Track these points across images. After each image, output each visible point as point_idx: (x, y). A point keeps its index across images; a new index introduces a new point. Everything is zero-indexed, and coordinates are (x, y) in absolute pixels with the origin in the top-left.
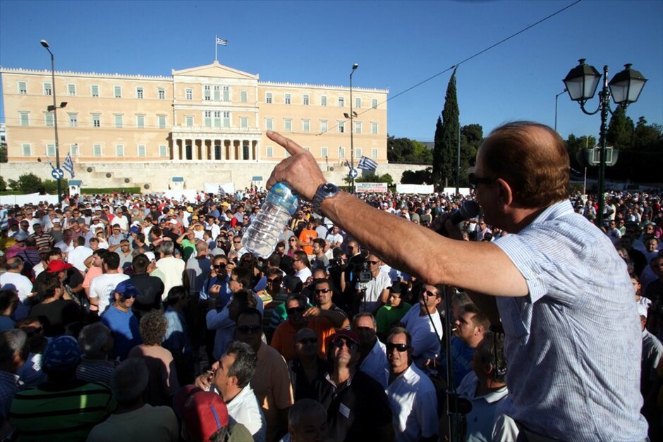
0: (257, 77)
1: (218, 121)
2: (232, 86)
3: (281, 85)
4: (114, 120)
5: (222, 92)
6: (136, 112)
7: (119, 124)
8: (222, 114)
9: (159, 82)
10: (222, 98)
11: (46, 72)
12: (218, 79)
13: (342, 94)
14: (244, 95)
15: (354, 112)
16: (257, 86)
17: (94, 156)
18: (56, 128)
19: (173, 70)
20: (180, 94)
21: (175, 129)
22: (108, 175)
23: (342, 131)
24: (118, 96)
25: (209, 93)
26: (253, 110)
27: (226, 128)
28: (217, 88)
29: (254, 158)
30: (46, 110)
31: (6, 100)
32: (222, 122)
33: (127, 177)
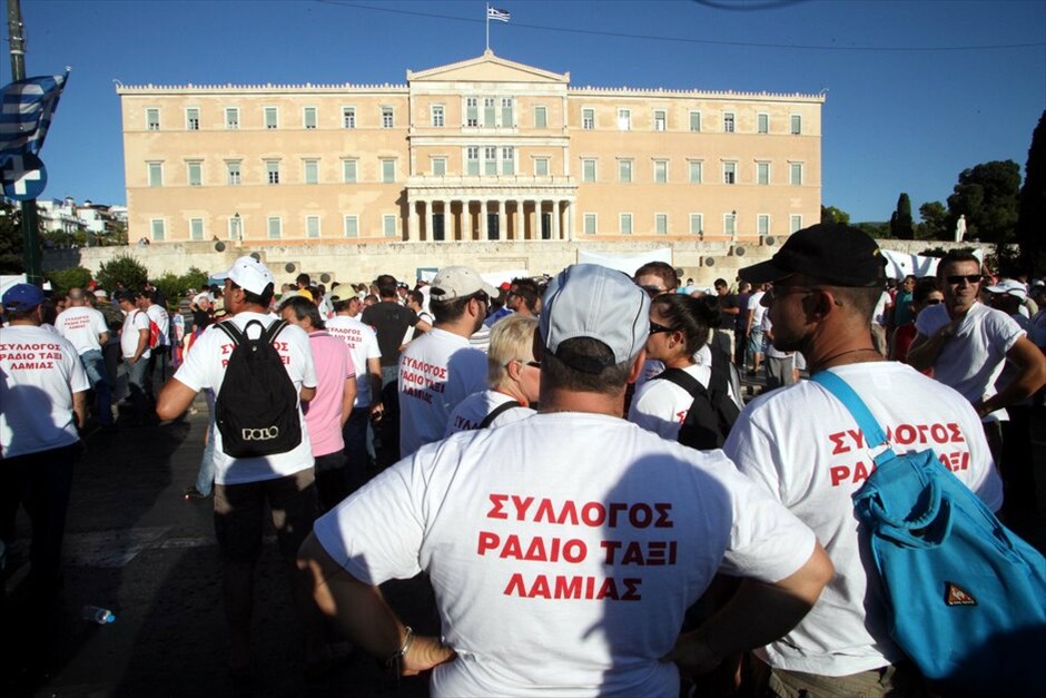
0: (566, 78)
1: (492, 168)
2: (518, 97)
3: (611, 92)
4: (303, 170)
5: (499, 110)
6: (341, 154)
7: (312, 178)
8: (499, 152)
9: (384, 95)
10: (499, 121)
11: (190, 88)
12: (491, 85)
13: (732, 107)
14: (541, 115)
16: (565, 95)
17: (268, 238)
19: (409, 72)
20: (422, 117)
21: (413, 182)
22: (290, 268)
23: (732, 181)
24: (311, 126)
25: (476, 112)
26: (558, 142)
27: (507, 178)
28: (490, 102)
29: (561, 235)
31: (129, 142)
32: (500, 168)
33: (324, 271)
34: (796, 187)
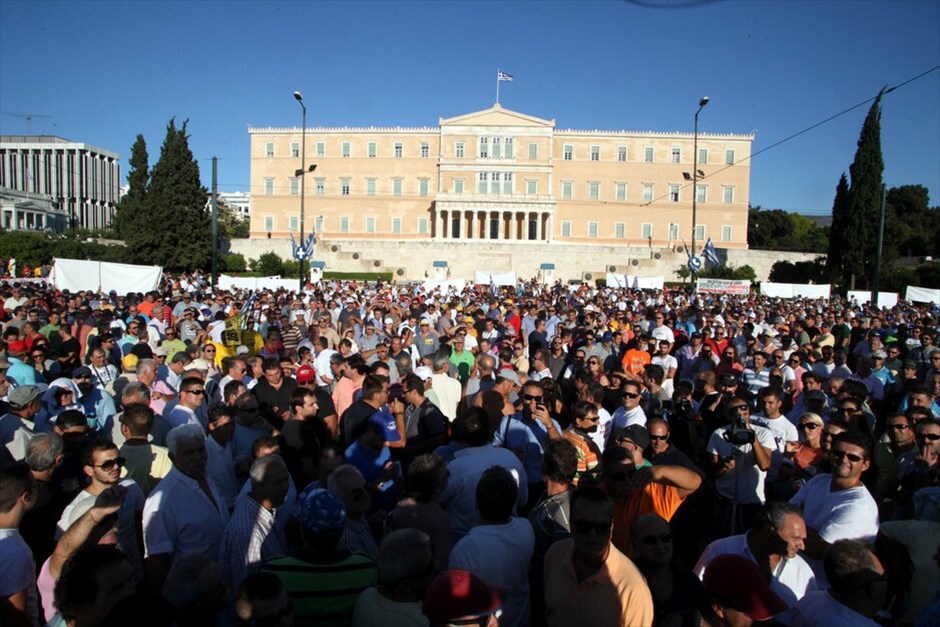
0: (553, 123)
1: (496, 187)
2: (517, 137)
3: (586, 133)
4: (365, 187)
5: (503, 146)
6: (391, 175)
7: (372, 191)
8: (502, 176)
9: (424, 135)
10: (503, 154)
11: (295, 130)
12: (498, 128)
13: (678, 144)
14: (533, 148)
15: (699, 171)
16: (551, 135)
17: (340, 231)
18: (303, 198)
19: (441, 119)
20: (449, 150)
21: (440, 197)
22: (356, 256)
23: (676, 200)
24: (372, 155)
25: (486, 147)
26: (544, 169)
27: (505, 196)
28: (497, 140)
29: (543, 238)
30: (293, 175)
31: (254, 164)
32: (502, 187)
33: (377, 258)
34: (728, 205)
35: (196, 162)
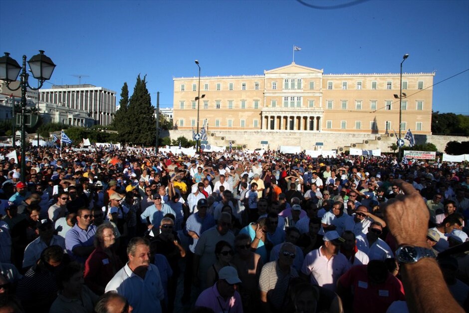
0: (322, 71)
1: (293, 104)
2: (303, 78)
3: (340, 76)
4: (228, 104)
5: (296, 83)
6: (240, 99)
7: (231, 107)
8: (296, 98)
9: (256, 78)
10: (296, 87)
11: (195, 78)
12: (294, 74)
13: (390, 79)
14: (312, 85)
15: (403, 94)
16: (321, 77)
17: (215, 127)
18: (198, 110)
19: (265, 71)
20: (269, 86)
21: (264, 109)
22: (223, 138)
23: (389, 109)
24: (231, 89)
25: (288, 84)
26: (318, 95)
27: (298, 108)
28: (293, 81)
29: (318, 129)
30: (194, 99)
31: (175, 94)
32: (296, 104)
33: (233, 140)
34: (420, 111)
35: (150, 94)
